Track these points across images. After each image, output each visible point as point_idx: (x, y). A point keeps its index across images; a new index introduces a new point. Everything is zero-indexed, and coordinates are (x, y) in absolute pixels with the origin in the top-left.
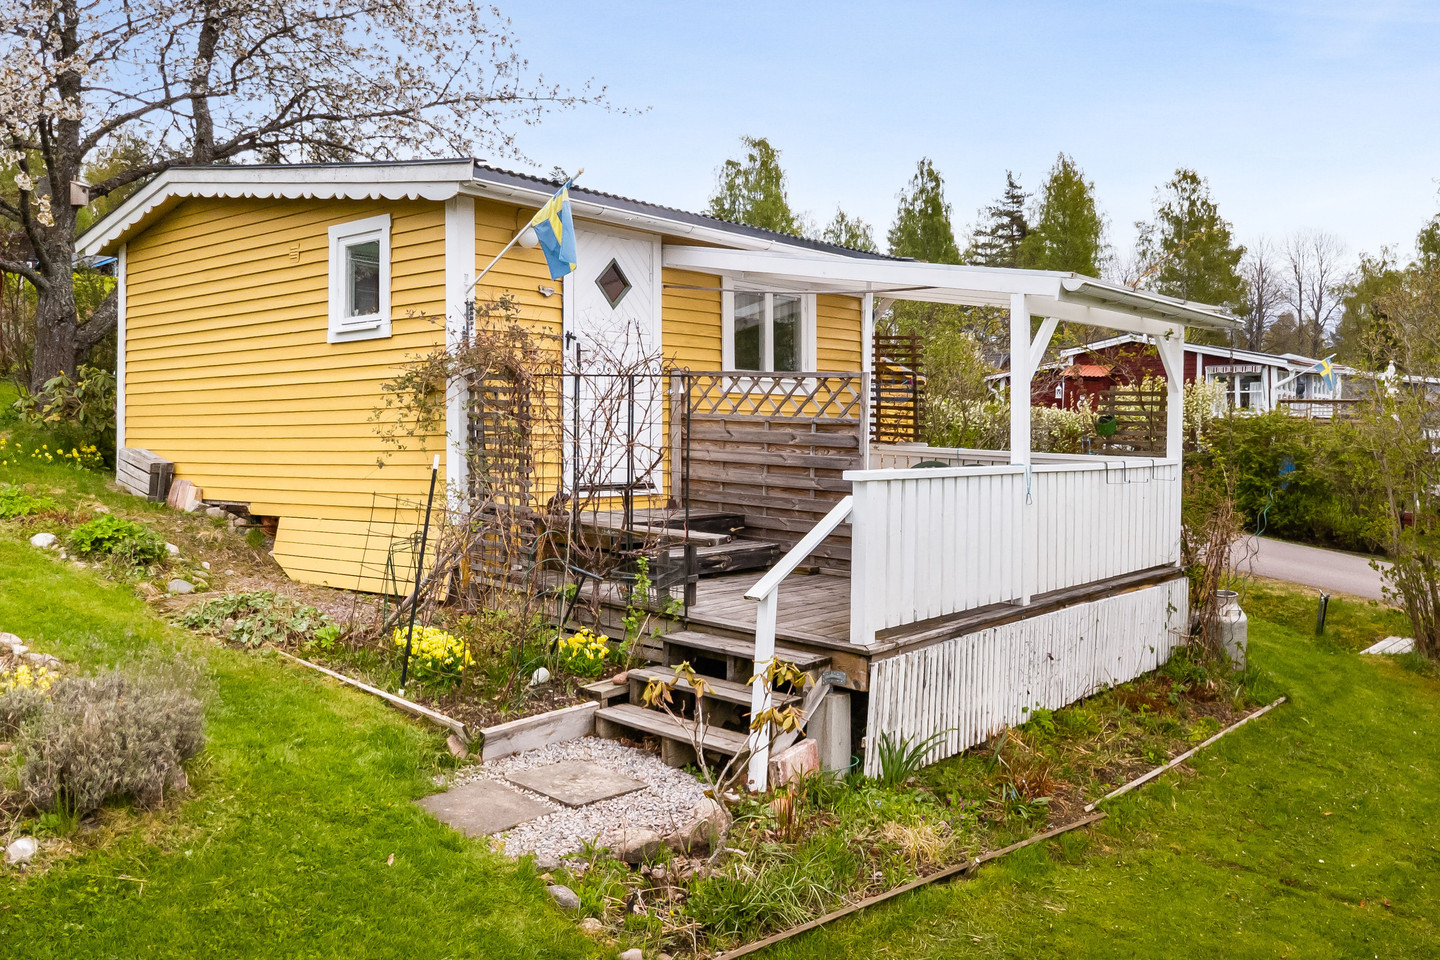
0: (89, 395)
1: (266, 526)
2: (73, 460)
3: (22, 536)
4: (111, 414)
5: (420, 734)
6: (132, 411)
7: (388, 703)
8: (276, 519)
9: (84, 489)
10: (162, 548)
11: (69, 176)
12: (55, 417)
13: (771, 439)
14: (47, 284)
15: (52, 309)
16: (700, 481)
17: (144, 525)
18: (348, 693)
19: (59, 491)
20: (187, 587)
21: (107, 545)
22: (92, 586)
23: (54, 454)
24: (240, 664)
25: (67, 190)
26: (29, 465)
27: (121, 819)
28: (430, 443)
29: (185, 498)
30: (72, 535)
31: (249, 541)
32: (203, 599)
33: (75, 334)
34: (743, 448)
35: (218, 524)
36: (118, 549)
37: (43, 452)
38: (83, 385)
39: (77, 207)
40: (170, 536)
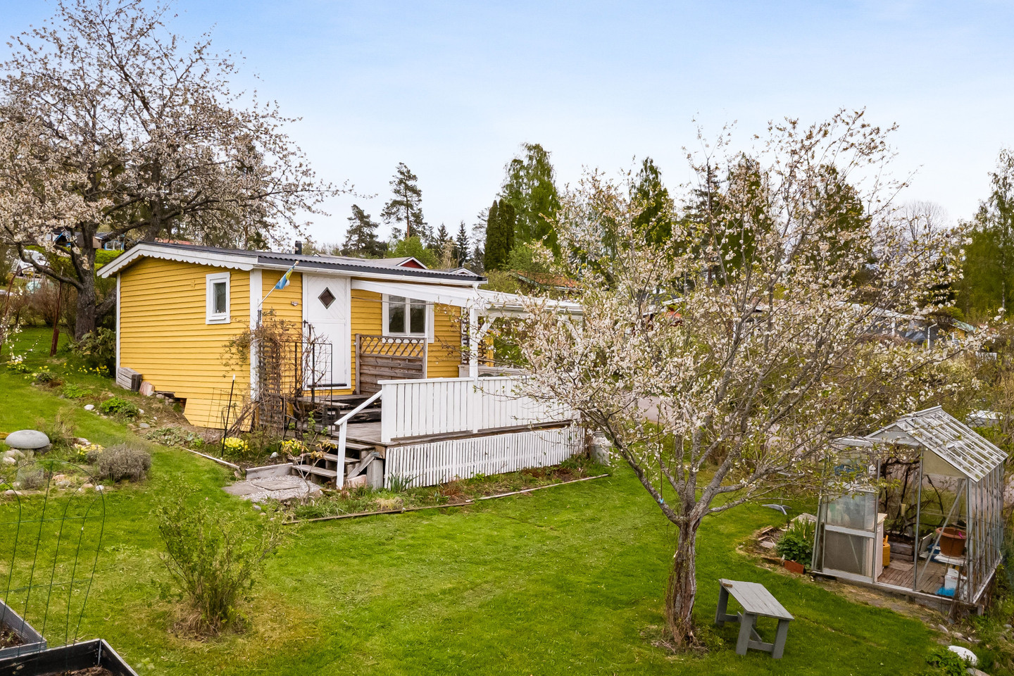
0: (104, 342)
1: (181, 402)
2: (96, 373)
3: (81, 406)
4: (113, 351)
5: (226, 471)
6: (123, 350)
7: (216, 462)
8: (185, 400)
9: (103, 386)
10: (137, 410)
11: (91, 235)
12: (88, 353)
13: (392, 365)
14: (82, 287)
15: (84, 299)
16: (367, 383)
17: (130, 401)
18: (203, 459)
19: (92, 387)
20: (147, 426)
21: (116, 409)
22: (110, 425)
23: (88, 370)
24: (166, 450)
25: (91, 241)
26: (77, 375)
27: (126, 483)
28: (244, 368)
29: (147, 390)
30: (102, 405)
31: (174, 409)
32: (153, 430)
33: (95, 311)
34: (383, 369)
35: (161, 401)
36: (120, 410)
37: (83, 369)
38: (101, 337)
39: (95, 249)
40: (140, 406)
